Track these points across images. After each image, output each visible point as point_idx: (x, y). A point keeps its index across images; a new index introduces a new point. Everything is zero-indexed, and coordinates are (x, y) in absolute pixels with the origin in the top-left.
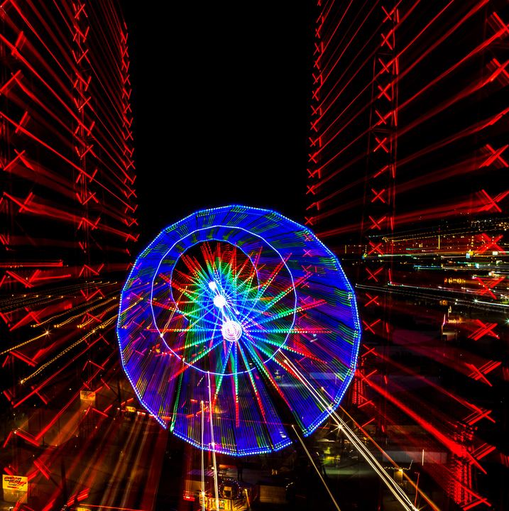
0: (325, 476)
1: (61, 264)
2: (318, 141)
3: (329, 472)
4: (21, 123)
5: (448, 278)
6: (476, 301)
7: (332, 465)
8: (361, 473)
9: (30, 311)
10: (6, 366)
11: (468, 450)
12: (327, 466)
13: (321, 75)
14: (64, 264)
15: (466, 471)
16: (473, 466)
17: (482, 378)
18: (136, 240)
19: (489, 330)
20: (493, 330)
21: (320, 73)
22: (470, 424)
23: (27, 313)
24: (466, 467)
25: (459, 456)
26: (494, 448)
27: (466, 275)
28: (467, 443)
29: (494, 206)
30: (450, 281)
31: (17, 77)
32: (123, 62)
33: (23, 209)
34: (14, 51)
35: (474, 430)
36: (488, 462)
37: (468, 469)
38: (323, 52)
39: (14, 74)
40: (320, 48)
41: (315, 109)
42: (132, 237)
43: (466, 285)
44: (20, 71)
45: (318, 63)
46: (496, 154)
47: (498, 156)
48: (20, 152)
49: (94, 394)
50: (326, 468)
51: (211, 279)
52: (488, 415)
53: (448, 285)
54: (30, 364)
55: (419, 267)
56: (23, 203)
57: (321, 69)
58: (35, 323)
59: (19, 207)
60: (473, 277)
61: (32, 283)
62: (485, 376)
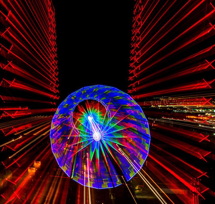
0: (136, 198)
1: (27, 108)
2: (139, 52)
3: (137, 197)
4: (10, 50)
5: (188, 116)
6: (200, 125)
7: (138, 194)
8: (151, 197)
9: (14, 128)
10: (3, 151)
11: (197, 189)
12: (137, 194)
13: (141, 22)
14: (29, 108)
15: (196, 198)
16: (199, 196)
17: (202, 158)
18: (58, 99)
19: (206, 138)
20: (208, 138)
21: (141, 20)
22: (198, 178)
23: (12, 129)
24: (196, 196)
25: (193, 191)
26: (208, 188)
27: (196, 114)
28: (197, 186)
29: (208, 86)
30: (189, 117)
31: (8, 30)
32: (49, 14)
33: (11, 86)
34: (7, 19)
35: (199, 180)
36: (206, 194)
37: (197, 197)
38: (142, 10)
39: (7, 28)
40: (141, 8)
41: (138, 38)
42: (57, 98)
43: (196, 119)
44: (10, 27)
45: (140, 16)
46: (210, 63)
47: (210, 64)
48: (10, 61)
49: (40, 162)
50: (136, 195)
51: (89, 115)
52: (206, 174)
53: (188, 119)
54: (13, 150)
55: (175, 111)
56: (11, 83)
57: (142, 18)
58: (16, 133)
59: (9, 85)
60: (199, 115)
61: (15, 116)
62: (204, 157)
